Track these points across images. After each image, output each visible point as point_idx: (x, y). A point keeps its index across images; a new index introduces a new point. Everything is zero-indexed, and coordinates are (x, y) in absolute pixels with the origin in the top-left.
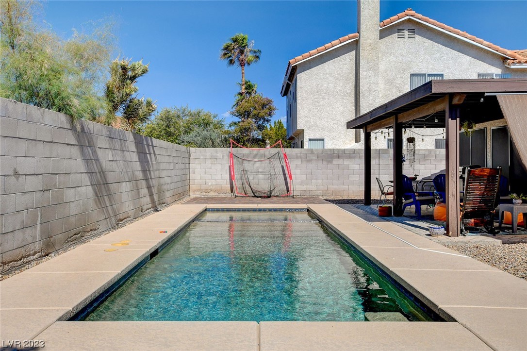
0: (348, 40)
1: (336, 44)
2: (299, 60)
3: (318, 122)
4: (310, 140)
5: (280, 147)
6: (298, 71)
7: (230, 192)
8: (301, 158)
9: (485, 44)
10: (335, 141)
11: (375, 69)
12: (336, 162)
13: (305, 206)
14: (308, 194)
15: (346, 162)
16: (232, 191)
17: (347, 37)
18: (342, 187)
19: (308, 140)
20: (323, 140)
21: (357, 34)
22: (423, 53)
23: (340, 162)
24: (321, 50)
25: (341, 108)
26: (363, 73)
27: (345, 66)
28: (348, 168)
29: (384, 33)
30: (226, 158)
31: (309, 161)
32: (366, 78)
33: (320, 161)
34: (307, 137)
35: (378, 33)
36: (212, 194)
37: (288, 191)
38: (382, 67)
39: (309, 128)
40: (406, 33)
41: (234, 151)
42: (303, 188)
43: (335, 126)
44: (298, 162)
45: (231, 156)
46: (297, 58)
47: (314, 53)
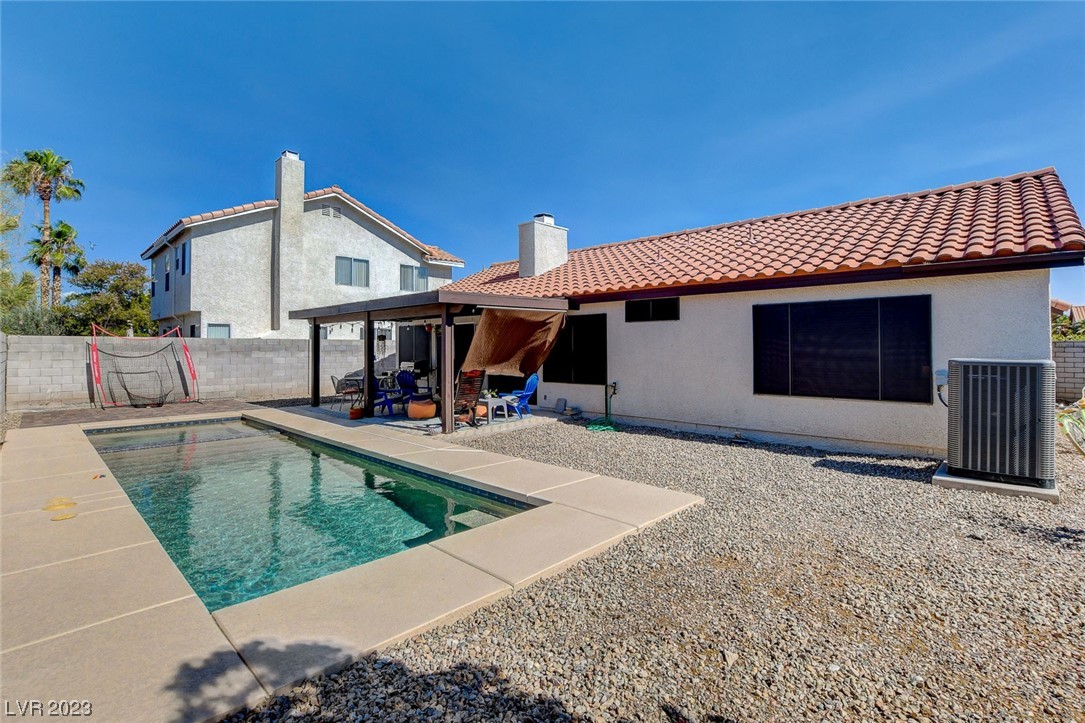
0: (264, 206)
1: (249, 209)
2: (196, 220)
3: (222, 303)
4: (210, 325)
5: (177, 336)
6: (192, 234)
7: (89, 401)
8: (207, 350)
9: (407, 237)
10: (245, 328)
11: (298, 245)
12: (255, 355)
13: (239, 414)
14: (217, 397)
15: (269, 355)
16: (92, 399)
17: (263, 203)
18: (263, 385)
19: (206, 325)
20: (228, 326)
21: (277, 202)
22: (348, 235)
23: (261, 355)
24: (229, 213)
25: (254, 288)
26: (284, 249)
27: (259, 238)
28: (271, 361)
29: (309, 206)
30: (82, 351)
31: (219, 354)
32: (288, 255)
33: (235, 355)
34: (205, 322)
35: (302, 205)
37: (187, 394)
38: (306, 245)
39: (209, 310)
40: (331, 211)
42: (211, 388)
43: (244, 309)
44: (203, 355)
45: (91, 348)
46: (193, 217)
47: (219, 215)
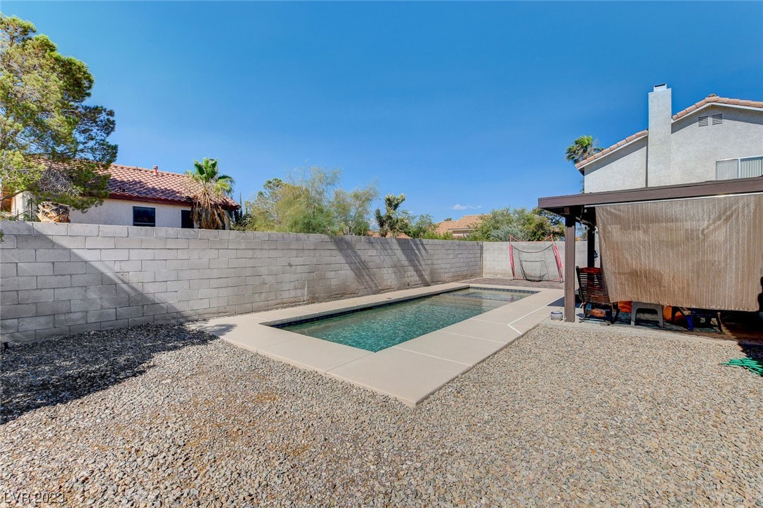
0: (634, 138)
1: (623, 144)
2: (584, 163)
6: (585, 173)
11: (666, 161)
17: (634, 135)
21: (646, 131)
24: (607, 152)
32: (656, 172)
35: (670, 126)
36: (499, 276)
40: (710, 120)
41: (513, 243)
45: (512, 248)
47: (599, 155)
